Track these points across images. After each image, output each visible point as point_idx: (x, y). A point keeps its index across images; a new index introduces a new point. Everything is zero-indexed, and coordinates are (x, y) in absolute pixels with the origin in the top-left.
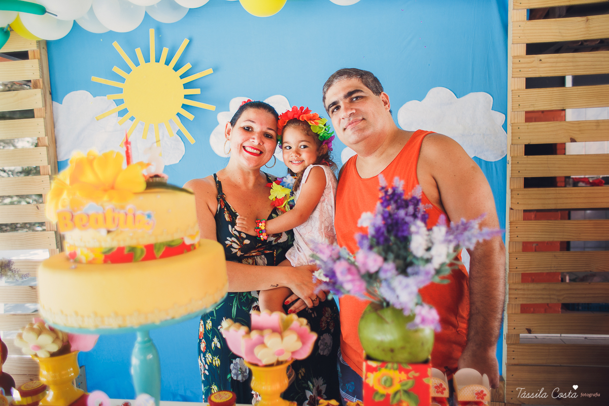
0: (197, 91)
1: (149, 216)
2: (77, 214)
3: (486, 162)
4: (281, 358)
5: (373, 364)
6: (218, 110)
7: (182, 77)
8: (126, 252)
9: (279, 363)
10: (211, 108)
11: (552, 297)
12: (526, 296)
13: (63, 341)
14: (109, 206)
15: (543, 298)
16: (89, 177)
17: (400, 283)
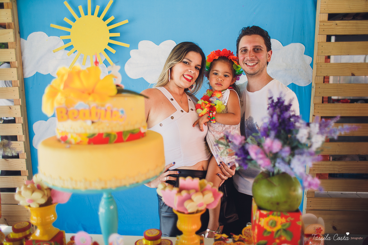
0: (117, 35)
1: (122, 112)
3: (299, 87)
5: (264, 212)
6: (132, 48)
7: (108, 25)
8: (104, 136)
9: (197, 212)
10: (127, 45)
11: (335, 169)
12: (320, 169)
13: (47, 196)
14: (93, 105)
15: (330, 170)
16: (77, 84)
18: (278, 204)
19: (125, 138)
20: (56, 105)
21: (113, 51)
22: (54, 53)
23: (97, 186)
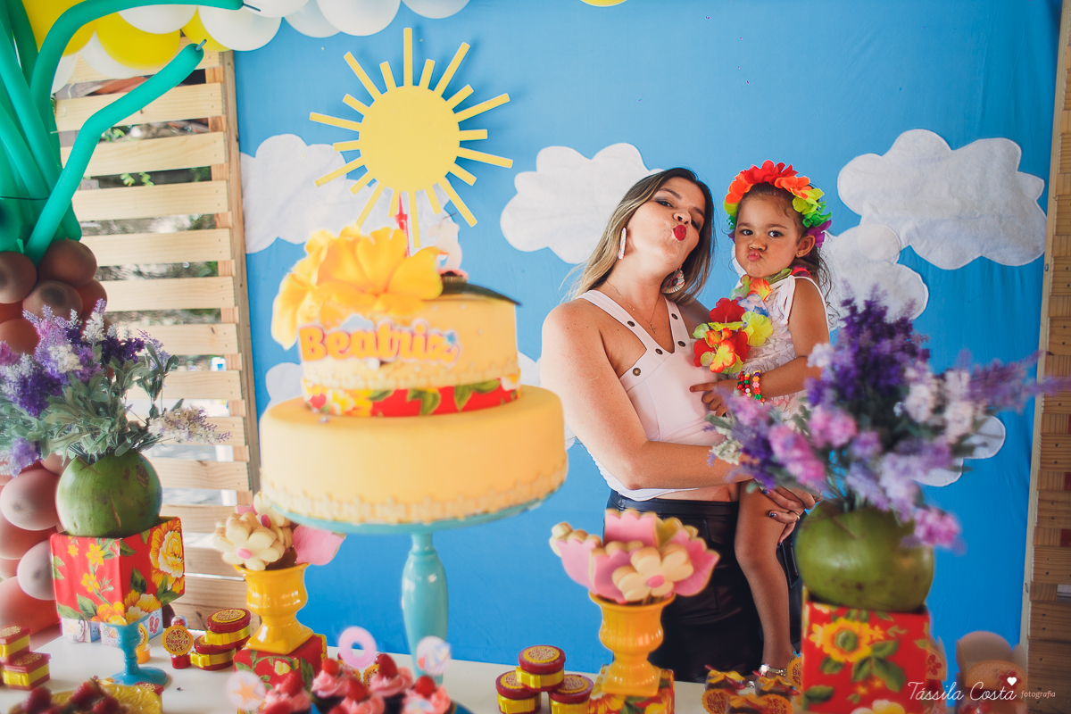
0: (481, 134)
1: (451, 338)
2: (331, 331)
3: (1003, 268)
4: (657, 592)
5: (824, 609)
6: (518, 168)
8: (409, 398)
9: (651, 600)
10: (506, 163)
13: (284, 544)
14: (383, 320)
16: (349, 271)
17: (894, 465)
18: (860, 587)
19: (461, 404)
20: (301, 322)
21: (469, 178)
22: (319, 185)
23: (388, 517)
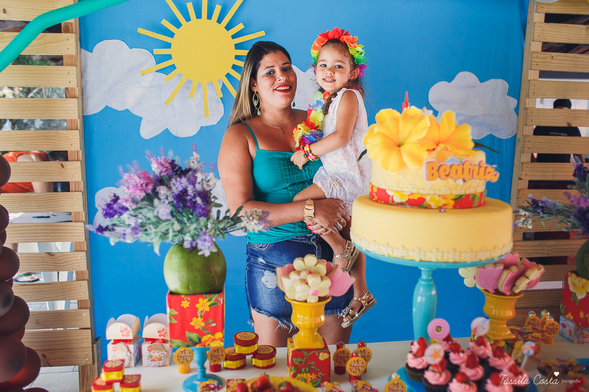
3: (499, 139)
7: (234, 37)
8: (470, 198)
11: (544, 251)
12: (526, 252)
15: (537, 253)
